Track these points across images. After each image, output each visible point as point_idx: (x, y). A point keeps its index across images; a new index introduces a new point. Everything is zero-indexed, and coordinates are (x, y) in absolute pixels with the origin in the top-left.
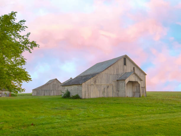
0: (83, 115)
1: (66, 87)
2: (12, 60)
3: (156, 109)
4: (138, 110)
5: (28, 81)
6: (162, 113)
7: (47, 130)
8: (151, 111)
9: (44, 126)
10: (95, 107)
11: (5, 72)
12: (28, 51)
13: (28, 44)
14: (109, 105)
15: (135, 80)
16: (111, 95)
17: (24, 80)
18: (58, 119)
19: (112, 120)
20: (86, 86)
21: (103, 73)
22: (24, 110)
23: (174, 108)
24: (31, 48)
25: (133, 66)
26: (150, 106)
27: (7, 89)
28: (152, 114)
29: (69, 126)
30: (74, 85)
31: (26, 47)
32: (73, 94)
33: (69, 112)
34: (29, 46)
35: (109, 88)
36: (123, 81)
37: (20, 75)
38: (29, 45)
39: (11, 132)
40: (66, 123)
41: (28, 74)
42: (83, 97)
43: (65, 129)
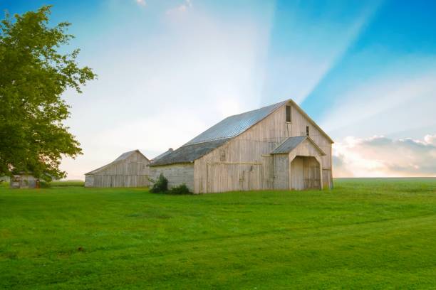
0: (192, 230)
1: (159, 170)
2: (41, 108)
3: (350, 214)
4: (313, 218)
5: (74, 156)
6: (363, 223)
7: (110, 262)
8: (341, 218)
9: (105, 254)
10: (222, 211)
11: (24, 135)
12: (74, 88)
13: (74, 73)
14: (252, 208)
15: (310, 153)
16: (257, 185)
17: (65, 153)
18: (136, 237)
19: (256, 239)
20: (204, 167)
21: (241, 138)
22: (65, 219)
23: (386, 212)
24: (81, 82)
25: (306, 124)
26: (339, 209)
27: (29, 172)
28: (341, 225)
29: (161, 254)
30: (176, 163)
31: (70, 81)
32: (174, 183)
33: (163, 222)
34: (76, 78)
35: (253, 171)
36: (283, 156)
37: (55, 140)
38: (78, 75)
39: (35, 265)
40: (154, 247)
41: (74, 139)
42: (197, 191)
43: (151, 259)
